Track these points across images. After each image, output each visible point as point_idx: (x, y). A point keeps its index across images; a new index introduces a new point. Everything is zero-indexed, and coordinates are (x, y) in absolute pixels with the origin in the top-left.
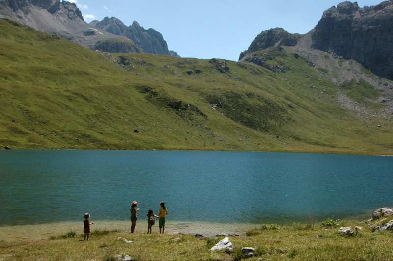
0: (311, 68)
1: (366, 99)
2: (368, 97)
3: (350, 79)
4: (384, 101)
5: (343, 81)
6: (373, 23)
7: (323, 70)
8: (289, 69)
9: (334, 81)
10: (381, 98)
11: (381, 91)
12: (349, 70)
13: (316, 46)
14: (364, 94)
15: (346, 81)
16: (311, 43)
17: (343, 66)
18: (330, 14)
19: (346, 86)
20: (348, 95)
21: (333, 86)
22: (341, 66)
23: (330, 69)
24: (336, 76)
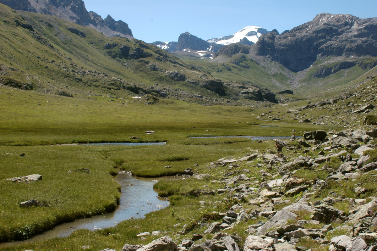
0: (259, 66)
1: (283, 81)
2: (284, 80)
3: (276, 72)
4: (291, 82)
5: (273, 73)
6: (283, 46)
7: (264, 67)
8: (250, 67)
9: (269, 73)
10: (289, 81)
11: (289, 78)
12: (275, 67)
13: (259, 54)
14: (282, 79)
15: (275, 73)
16: (256, 52)
17: (272, 65)
18: (264, 39)
19: (275, 75)
20: (276, 79)
21: (270, 75)
22: (271, 65)
23: (267, 67)
24: (270, 70)
